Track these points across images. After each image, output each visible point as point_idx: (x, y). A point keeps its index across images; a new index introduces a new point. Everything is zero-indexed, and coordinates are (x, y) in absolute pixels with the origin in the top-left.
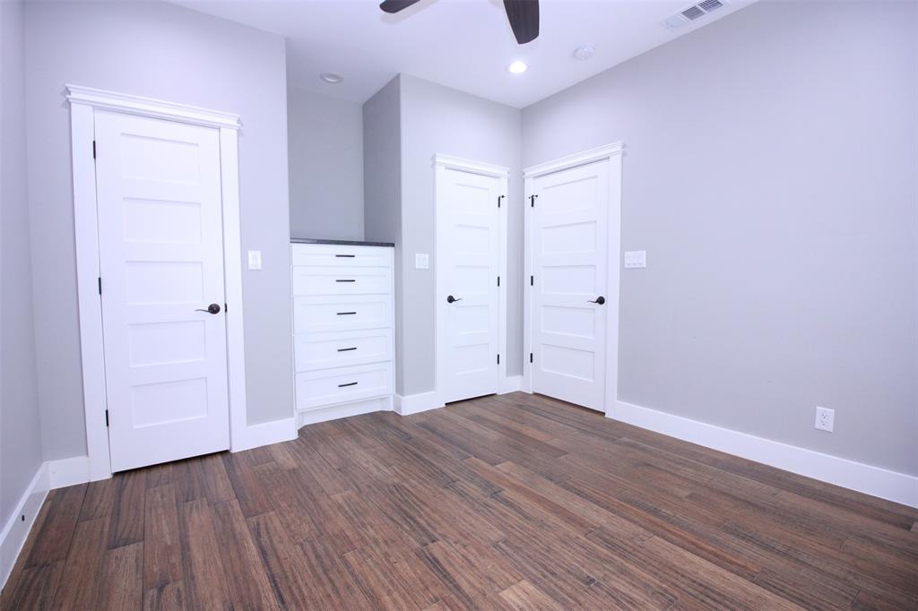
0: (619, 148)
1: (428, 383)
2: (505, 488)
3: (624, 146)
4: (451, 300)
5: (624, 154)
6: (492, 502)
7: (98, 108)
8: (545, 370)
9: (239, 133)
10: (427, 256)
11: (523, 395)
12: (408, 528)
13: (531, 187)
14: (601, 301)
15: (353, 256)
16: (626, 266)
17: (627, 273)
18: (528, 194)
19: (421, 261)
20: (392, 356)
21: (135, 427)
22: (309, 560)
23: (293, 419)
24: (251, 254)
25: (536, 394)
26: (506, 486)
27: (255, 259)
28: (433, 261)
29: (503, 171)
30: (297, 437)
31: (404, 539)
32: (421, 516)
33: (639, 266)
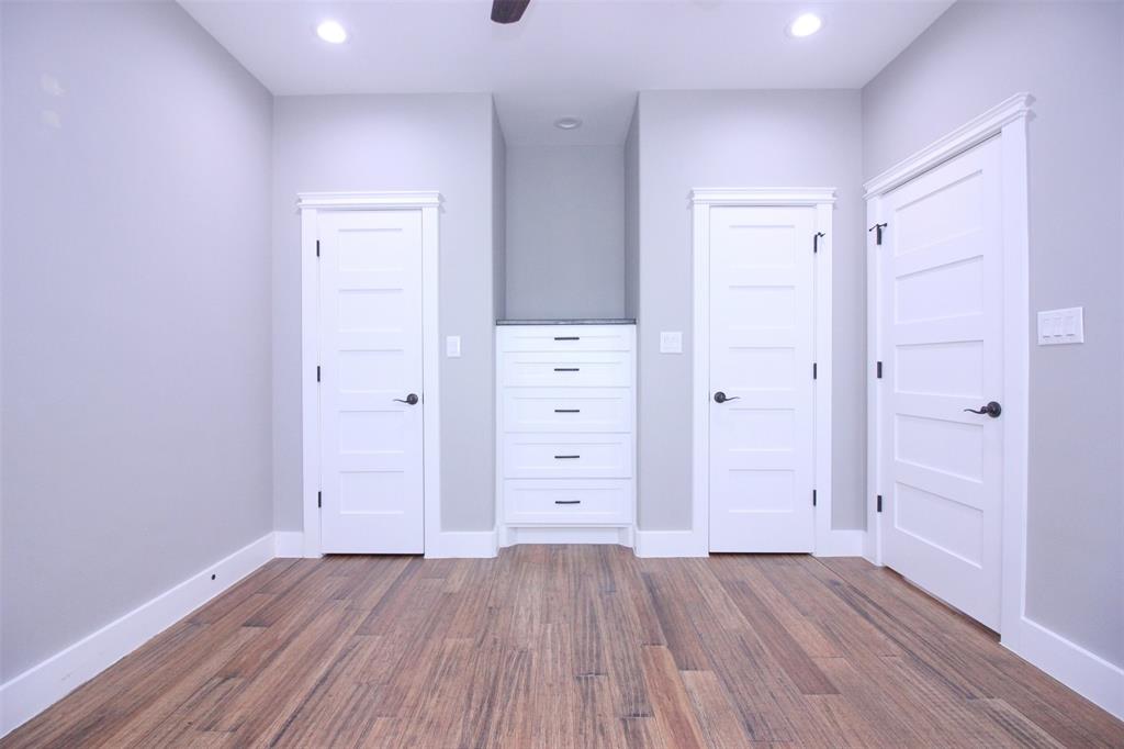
0: (1020, 106)
1: (680, 517)
2: (658, 714)
3: (1031, 100)
4: (720, 398)
5: (1031, 116)
6: (614, 726)
7: (322, 209)
8: (901, 529)
9: (441, 209)
10: (679, 334)
11: (862, 566)
12: (472, 716)
13: (877, 212)
14: (993, 410)
15: (578, 339)
16: (1042, 341)
17: (1043, 353)
18: (872, 224)
19: (671, 342)
20: (630, 471)
21: (342, 512)
22: (345, 707)
23: (492, 533)
24: (450, 339)
25: (887, 569)
26: (665, 711)
27: (455, 345)
28: (688, 342)
29: (824, 195)
30: (495, 555)
31: (451, 731)
32: (504, 707)
33: (1068, 340)
